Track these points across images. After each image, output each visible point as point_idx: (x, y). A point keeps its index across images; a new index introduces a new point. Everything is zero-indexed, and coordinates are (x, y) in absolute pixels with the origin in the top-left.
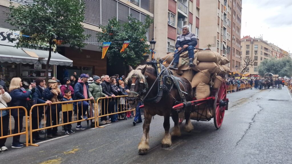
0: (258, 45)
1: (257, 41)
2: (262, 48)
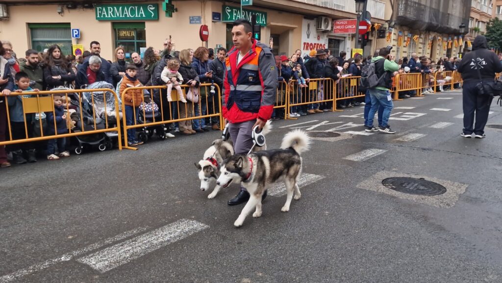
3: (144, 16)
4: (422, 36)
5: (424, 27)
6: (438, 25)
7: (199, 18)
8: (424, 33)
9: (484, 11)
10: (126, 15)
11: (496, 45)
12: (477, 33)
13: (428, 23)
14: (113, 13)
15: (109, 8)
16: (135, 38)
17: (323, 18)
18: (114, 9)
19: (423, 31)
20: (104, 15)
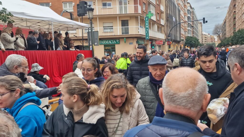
3: (115, 43)
7: (132, 43)
9: (183, 33)
10: (109, 43)
14: (105, 42)
15: (104, 41)
16: (111, 49)
17: (154, 40)
18: (105, 41)
20: (102, 43)
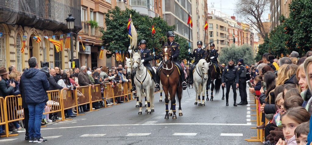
0: (212, 24)
1: (212, 18)
2: (217, 28)
4: (13, 34)
5: (14, 20)
6: (35, 17)
8: (15, 29)
11: (121, 47)
12: (94, 29)
13: (18, 14)
19: (13, 25)
